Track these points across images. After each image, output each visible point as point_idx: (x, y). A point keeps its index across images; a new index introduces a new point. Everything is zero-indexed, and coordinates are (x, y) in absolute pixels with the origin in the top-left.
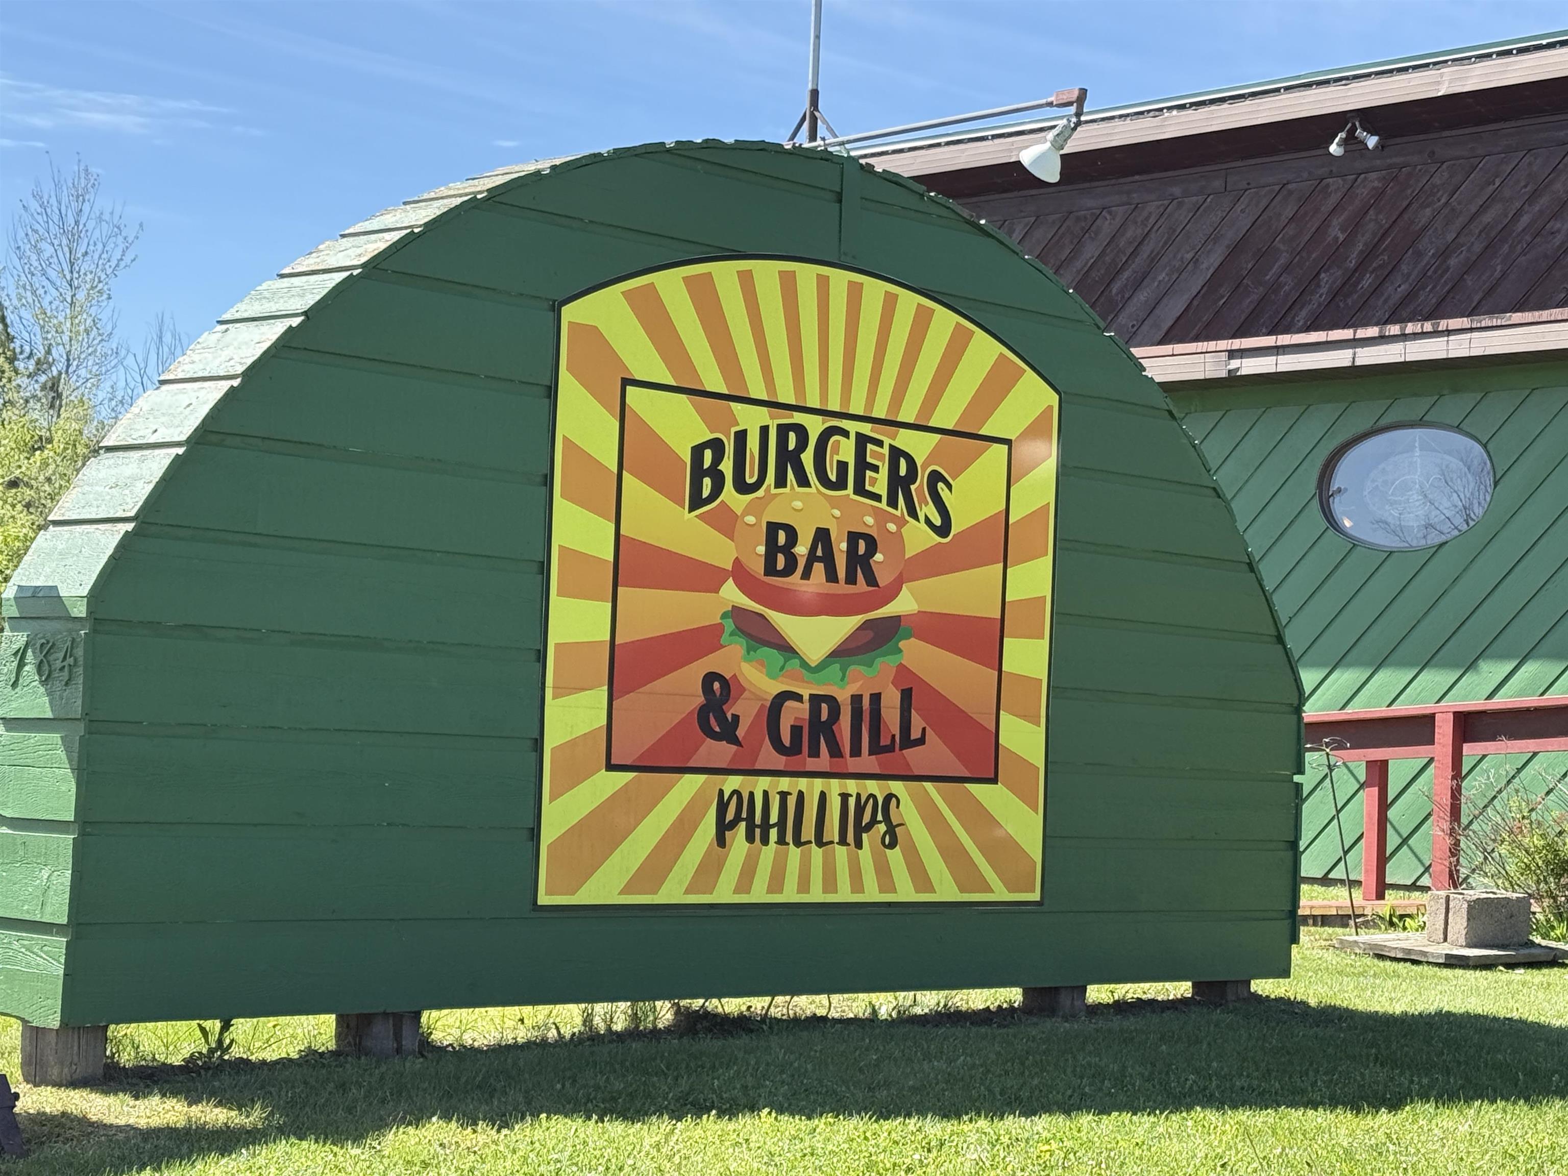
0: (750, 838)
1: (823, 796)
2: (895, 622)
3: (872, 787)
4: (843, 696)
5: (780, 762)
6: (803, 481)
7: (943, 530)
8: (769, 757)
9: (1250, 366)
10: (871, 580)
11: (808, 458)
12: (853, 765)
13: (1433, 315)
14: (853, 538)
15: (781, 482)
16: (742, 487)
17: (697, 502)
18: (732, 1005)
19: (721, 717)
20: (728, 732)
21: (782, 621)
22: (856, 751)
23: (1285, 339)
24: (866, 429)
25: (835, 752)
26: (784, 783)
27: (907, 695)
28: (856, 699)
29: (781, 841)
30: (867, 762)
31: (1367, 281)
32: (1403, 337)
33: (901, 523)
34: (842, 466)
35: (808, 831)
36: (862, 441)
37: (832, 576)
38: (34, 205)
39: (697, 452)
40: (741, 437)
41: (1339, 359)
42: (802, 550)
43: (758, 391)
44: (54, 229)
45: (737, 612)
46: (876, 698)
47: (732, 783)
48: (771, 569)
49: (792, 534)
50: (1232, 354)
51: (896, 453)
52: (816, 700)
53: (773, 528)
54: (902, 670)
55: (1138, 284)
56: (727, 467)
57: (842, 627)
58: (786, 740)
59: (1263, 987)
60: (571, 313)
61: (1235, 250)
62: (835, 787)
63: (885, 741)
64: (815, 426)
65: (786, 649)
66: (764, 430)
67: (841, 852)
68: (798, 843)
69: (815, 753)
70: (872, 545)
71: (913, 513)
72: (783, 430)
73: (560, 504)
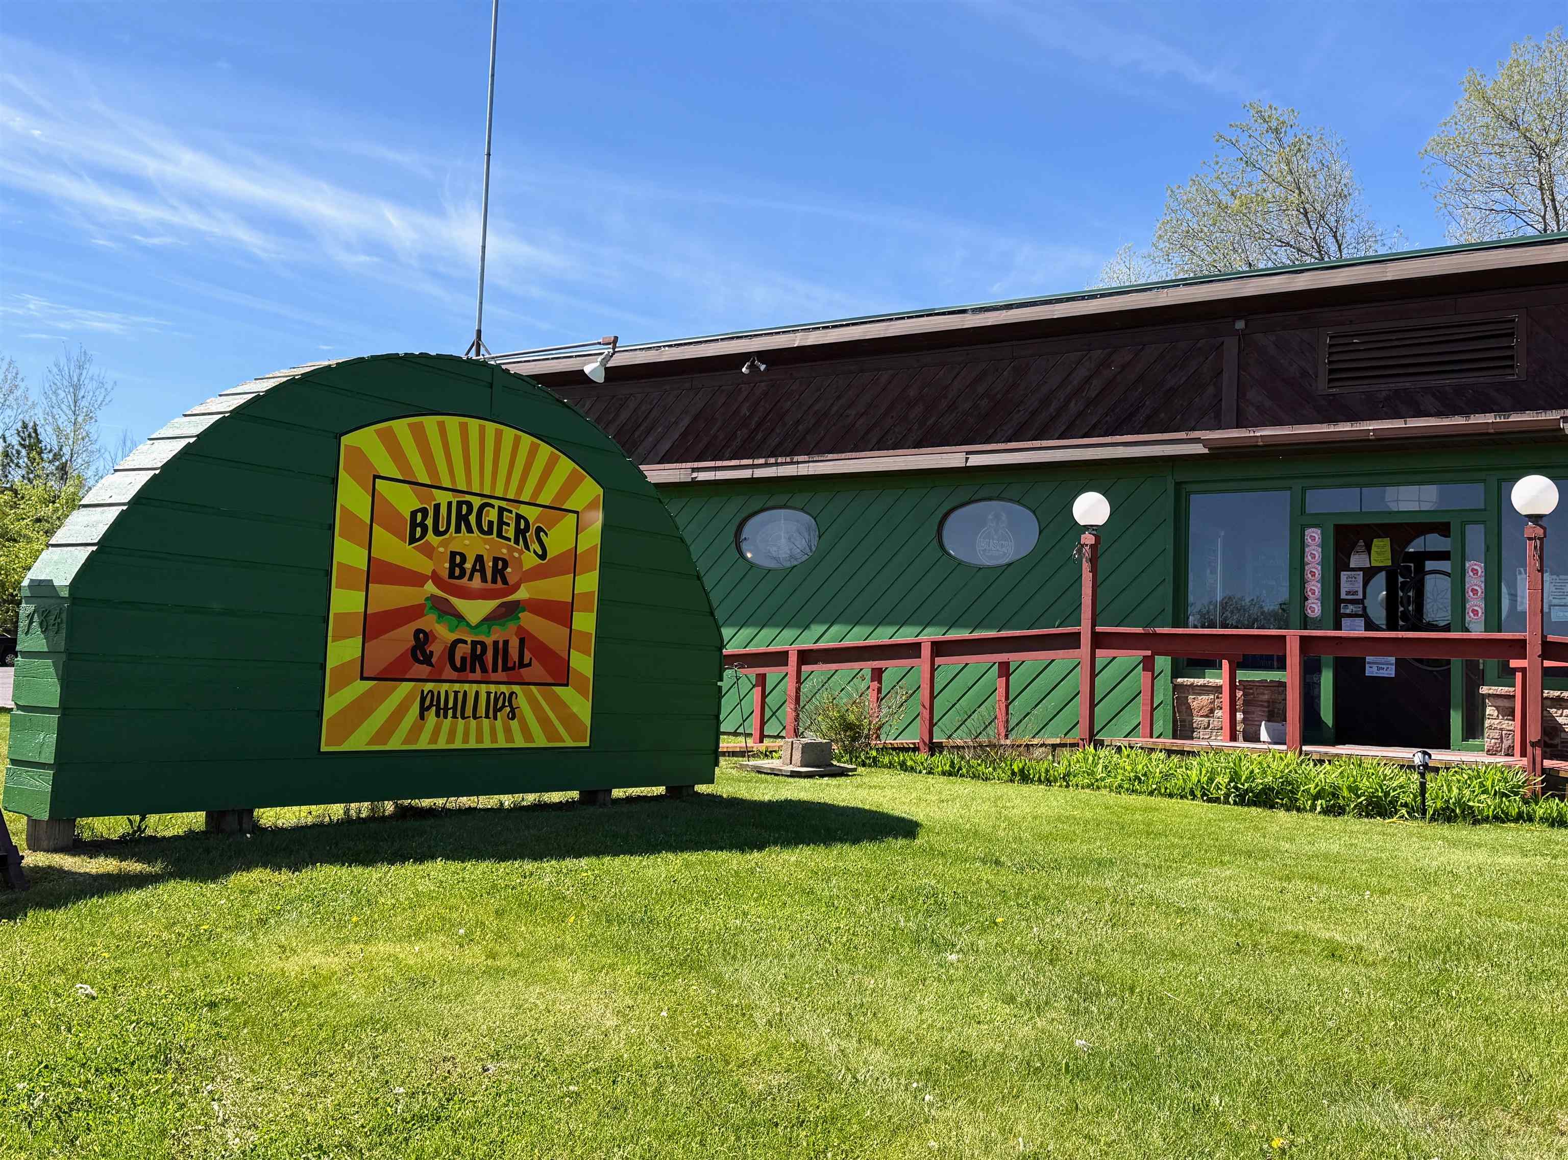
0: (438, 715)
1: (477, 693)
2: (517, 603)
3: (503, 688)
4: (489, 641)
5: (454, 675)
6: (470, 530)
7: (543, 557)
8: (449, 673)
9: (702, 476)
10: (505, 581)
11: (472, 519)
12: (493, 677)
13: (791, 453)
14: (496, 560)
15: (458, 530)
16: (437, 533)
17: (413, 540)
18: (426, 803)
19: (423, 652)
20: (427, 660)
21: (459, 604)
22: (495, 670)
23: (719, 463)
24: (504, 504)
25: (484, 670)
26: (457, 687)
27: (522, 642)
28: (496, 643)
29: (454, 716)
30: (501, 675)
31: (759, 436)
32: (777, 464)
33: (521, 552)
34: (491, 523)
35: (469, 711)
36: (501, 510)
37: (484, 579)
38: (55, 370)
39: (414, 514)
40: (437, 507)
41: (746, 474)
42: (468, 566)
43: (447, 484)
44: (65, 383)
45: (433, 598)
46: (506, 643)
47: (429, 686)
48: (452, 575)
49: (464, 558)
50: (694, 470)
51: (519, 517)
52: (474, 643)
53: (453, 554)
54: (520, 628)
55: (648, 432)
56: (429, 522)
57: (489, 605)
58: (458, 664)
59: (701, 788)
60: (346, 440)
61: (696, 418)
62: (483, 688)
63: (510, 665)
64: (477, 502)
65: (459, 617)
66: (450, 504)
67: (486, 722)
68: (463, 717)
69: (473, 670)
70: (506, 564)
71: (528, 548)
72: (460, 504)
73: (337, 539)
